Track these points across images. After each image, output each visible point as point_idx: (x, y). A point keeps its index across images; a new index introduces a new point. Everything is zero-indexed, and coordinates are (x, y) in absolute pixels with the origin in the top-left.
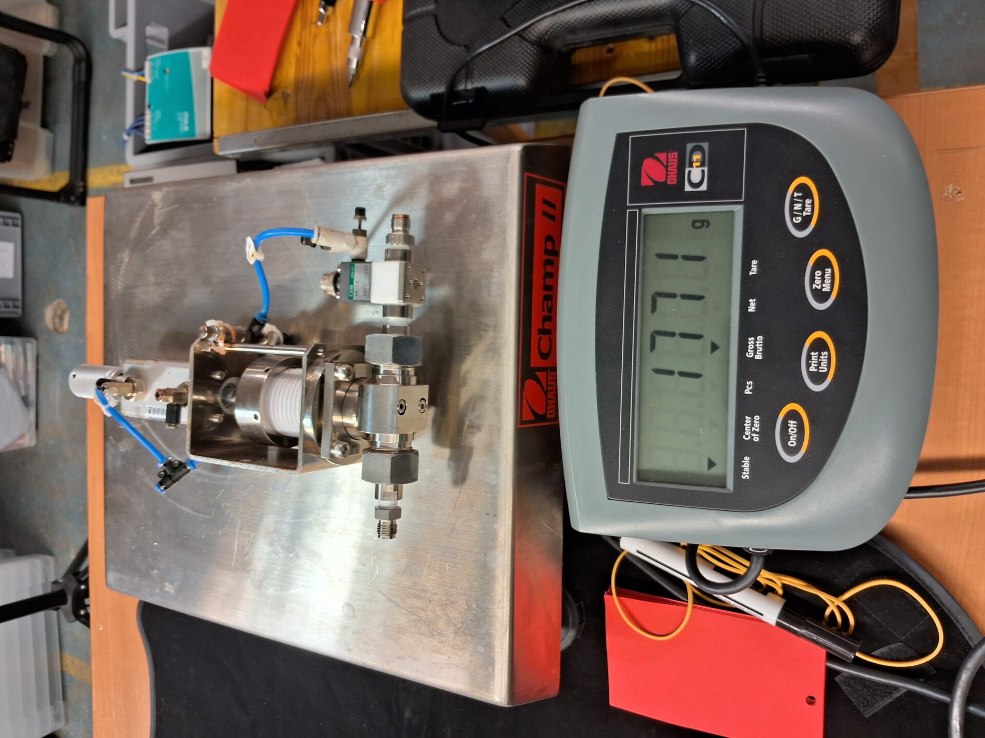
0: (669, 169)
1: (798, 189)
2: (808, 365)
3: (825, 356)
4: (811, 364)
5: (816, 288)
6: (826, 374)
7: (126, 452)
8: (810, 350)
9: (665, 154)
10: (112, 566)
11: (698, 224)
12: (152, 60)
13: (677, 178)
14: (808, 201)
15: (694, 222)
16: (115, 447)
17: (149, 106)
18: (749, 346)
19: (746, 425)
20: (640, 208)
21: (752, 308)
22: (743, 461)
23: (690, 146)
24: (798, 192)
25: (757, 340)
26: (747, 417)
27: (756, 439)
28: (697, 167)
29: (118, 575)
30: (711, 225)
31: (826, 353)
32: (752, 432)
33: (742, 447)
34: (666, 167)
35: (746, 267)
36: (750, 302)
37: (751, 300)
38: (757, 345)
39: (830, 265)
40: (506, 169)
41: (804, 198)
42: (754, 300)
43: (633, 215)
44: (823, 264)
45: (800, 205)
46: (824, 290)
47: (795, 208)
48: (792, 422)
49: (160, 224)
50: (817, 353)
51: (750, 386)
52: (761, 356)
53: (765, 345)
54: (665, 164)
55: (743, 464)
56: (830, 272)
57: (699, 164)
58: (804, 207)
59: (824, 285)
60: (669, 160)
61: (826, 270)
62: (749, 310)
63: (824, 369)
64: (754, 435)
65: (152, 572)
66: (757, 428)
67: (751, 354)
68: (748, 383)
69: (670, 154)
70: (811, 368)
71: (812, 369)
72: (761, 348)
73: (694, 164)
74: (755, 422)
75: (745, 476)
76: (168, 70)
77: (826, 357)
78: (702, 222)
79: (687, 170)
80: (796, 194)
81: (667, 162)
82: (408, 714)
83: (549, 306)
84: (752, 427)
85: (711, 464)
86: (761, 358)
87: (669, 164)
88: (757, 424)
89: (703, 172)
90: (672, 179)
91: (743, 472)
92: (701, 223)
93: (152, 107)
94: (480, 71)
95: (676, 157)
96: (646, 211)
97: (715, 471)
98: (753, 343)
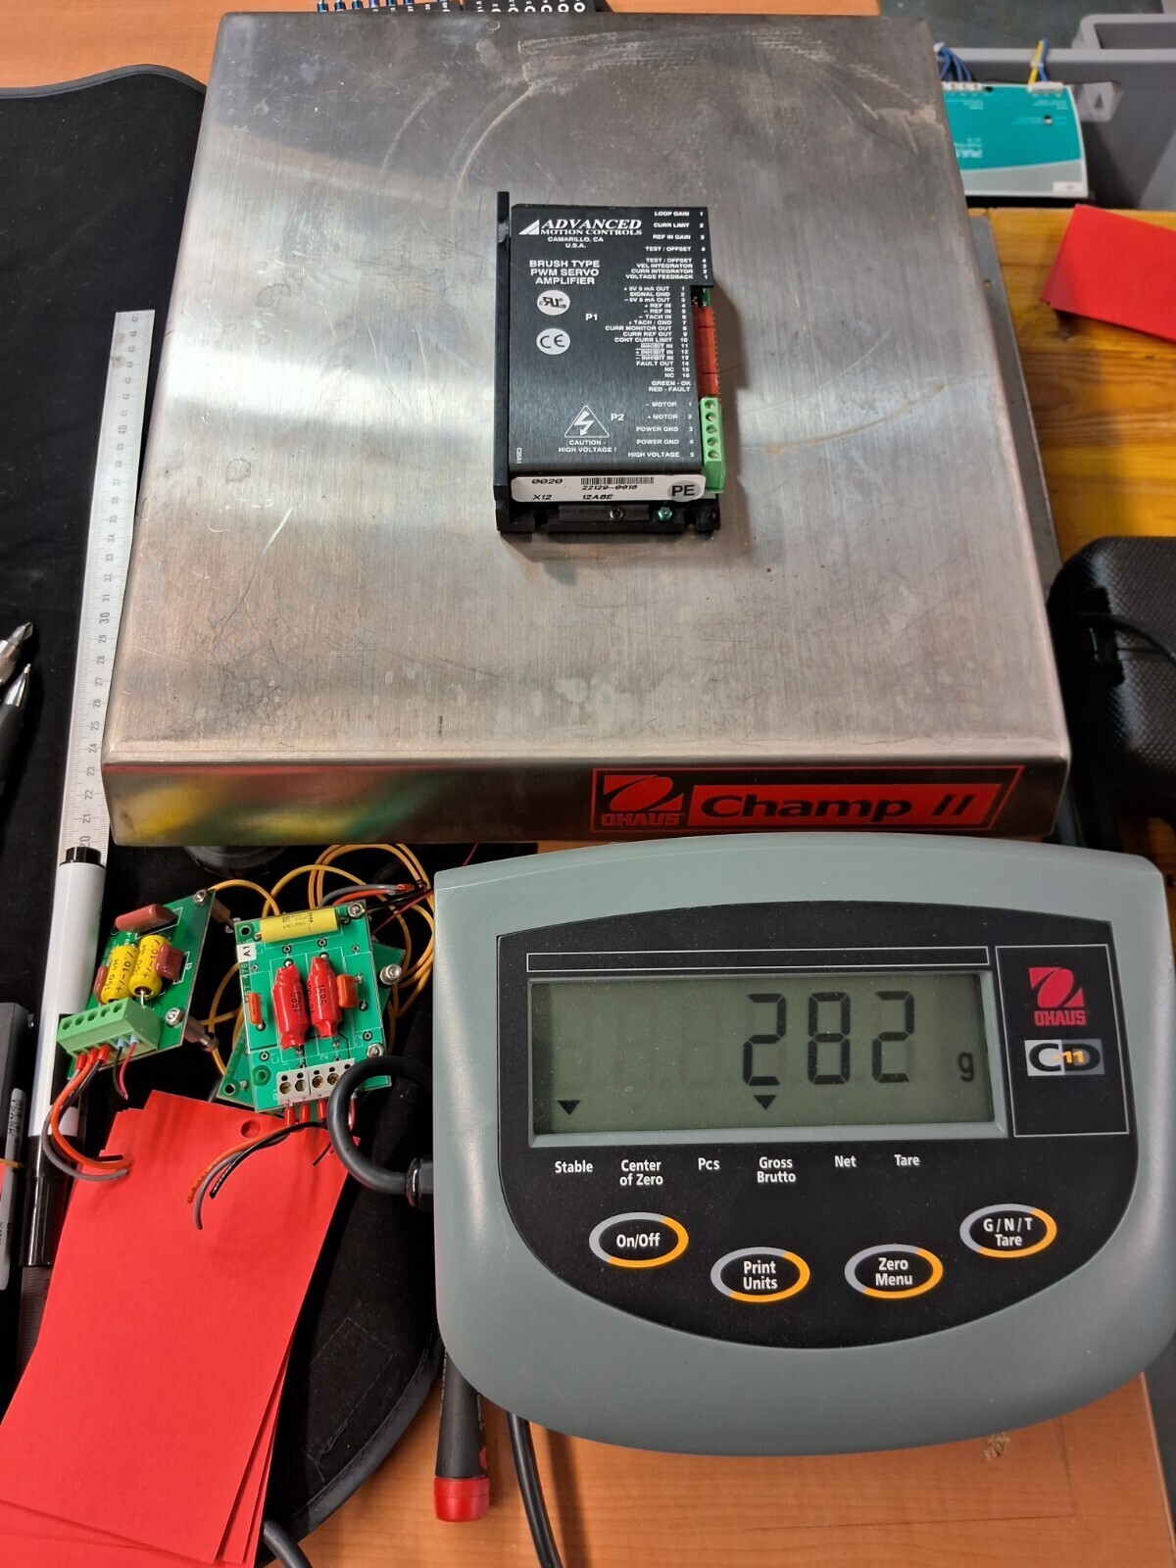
0: (1059, 1013)
1: (1037, 1221)
2: (753, 1259)
3: (771, 1285)
4: (756, 1263)
5: (881, 1262)
6: (742, 1290)
7: (474, 54)
8: (778, 1260)
9: (1082, 1005)
10: (264, 26)
11: (966, 1063)
12: (1065, 92)
13: (1045, 1027)
14: (1018, 1240)
15: (969, 1056)
16: (483, 34)
17: (989, 89)
18: (778, 1161)
19: (646, 1163)
20: (993, 968)
21: (840, 1162)
22: (584, 1162)
23: (1097, 1044)
24: (1032, 1223)
25: (788, 1173)
26: (659, 1164)
27: (624, 1182)
28: (1065, 1058)
29: (249, 36)
30: (965, 1084)
31: (775, 1286)
32: (635, 1174)
33: (608, 1159)
34: (1061, 1008)
35: (907, 1147)
36: (850, 1158)
37: (853, 1159)
38: (780, 1174)
39: (917, 1283)
40: (1031, 732)
41: (1024, 1233)
42: (854, 1165)
43: (980, 956)
44: (920, 1270)
45: (1012, 1229)
46: (878, 1276)
47: (1006, 1221)
48: (657, 1238)
49: (881, 120)
50: (774, 1272)
51: (710, 1165)
52: (762, 1181)
53: (782, 1187)
54: (1066, 1006)
55: (580, 1162)
56: (907, 1283)
57: (1069, 1061)
58: (1008, 1234)
59: (885, 1275)
60: (1073, 1012)
61: (911, 1277)
62: (837, 1158)
63: (748, 1285)
64: (630, 1178)
65: (263, 101)
66: (642, 1181)
67: (765, 1163)
68: (716, 1163)
69: (1083, 1012)
70: (750, 1263)
71: (747, 1266)
72: (776, 1180)
73: (1068, 1054)
74: (653, 1178)
75: (560, 1167)
76: (1049, 121)
77: (768, 1287)
78: (970, 1070)
79: (1059, 1042)
80: (1028, 1220)
81: (1069, 1009)
82: (36, 574)
83: (791, 812)
84: (643, 1174)
85: (569, 1106)
86: (759, 1181)
87: (1066, 1012)
88: (649, 1181)
89: (1058, 1068)
90: (1042, 1017)
91: (567, 1163)
92: (970, 1067)
93: (987, 94)
94: (1151, 672)
95: (1079, 1022)
96: (987, 980)
97: (559, 1112)
98: (784, 1166)
